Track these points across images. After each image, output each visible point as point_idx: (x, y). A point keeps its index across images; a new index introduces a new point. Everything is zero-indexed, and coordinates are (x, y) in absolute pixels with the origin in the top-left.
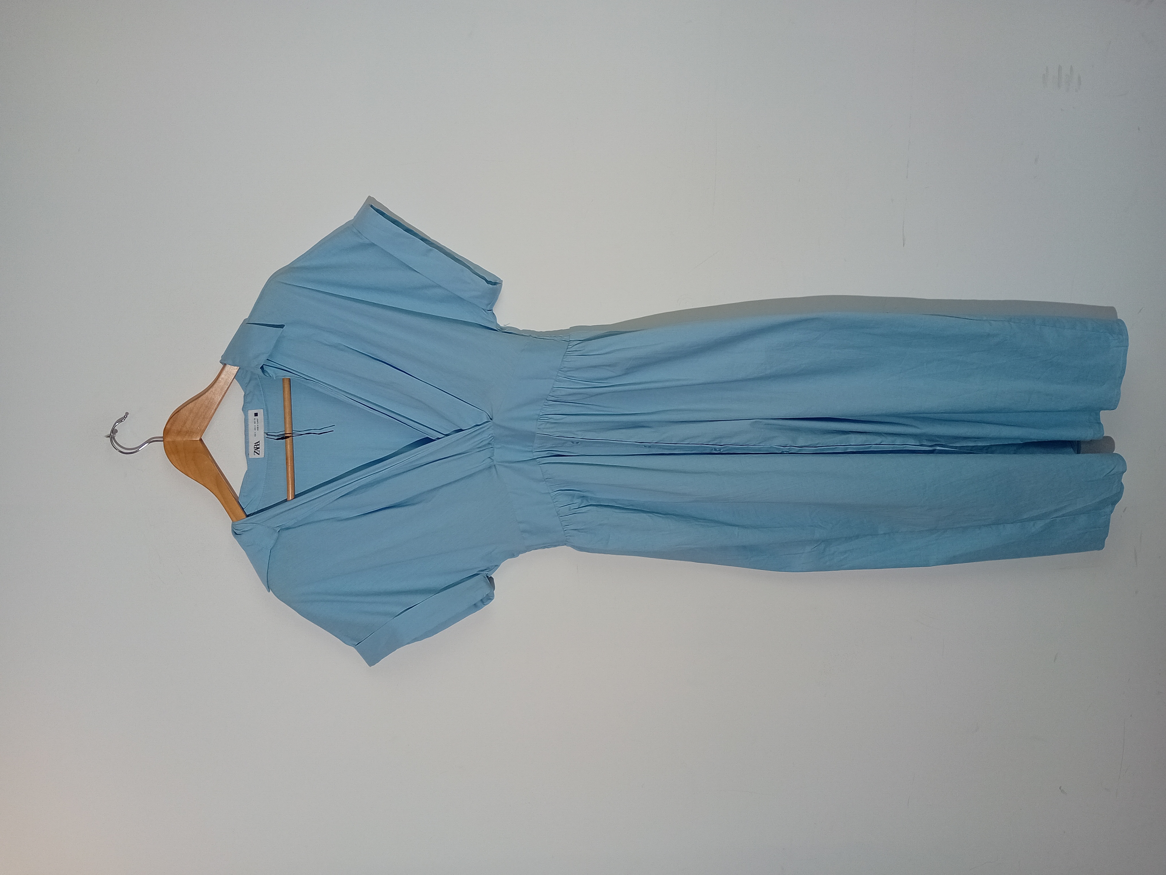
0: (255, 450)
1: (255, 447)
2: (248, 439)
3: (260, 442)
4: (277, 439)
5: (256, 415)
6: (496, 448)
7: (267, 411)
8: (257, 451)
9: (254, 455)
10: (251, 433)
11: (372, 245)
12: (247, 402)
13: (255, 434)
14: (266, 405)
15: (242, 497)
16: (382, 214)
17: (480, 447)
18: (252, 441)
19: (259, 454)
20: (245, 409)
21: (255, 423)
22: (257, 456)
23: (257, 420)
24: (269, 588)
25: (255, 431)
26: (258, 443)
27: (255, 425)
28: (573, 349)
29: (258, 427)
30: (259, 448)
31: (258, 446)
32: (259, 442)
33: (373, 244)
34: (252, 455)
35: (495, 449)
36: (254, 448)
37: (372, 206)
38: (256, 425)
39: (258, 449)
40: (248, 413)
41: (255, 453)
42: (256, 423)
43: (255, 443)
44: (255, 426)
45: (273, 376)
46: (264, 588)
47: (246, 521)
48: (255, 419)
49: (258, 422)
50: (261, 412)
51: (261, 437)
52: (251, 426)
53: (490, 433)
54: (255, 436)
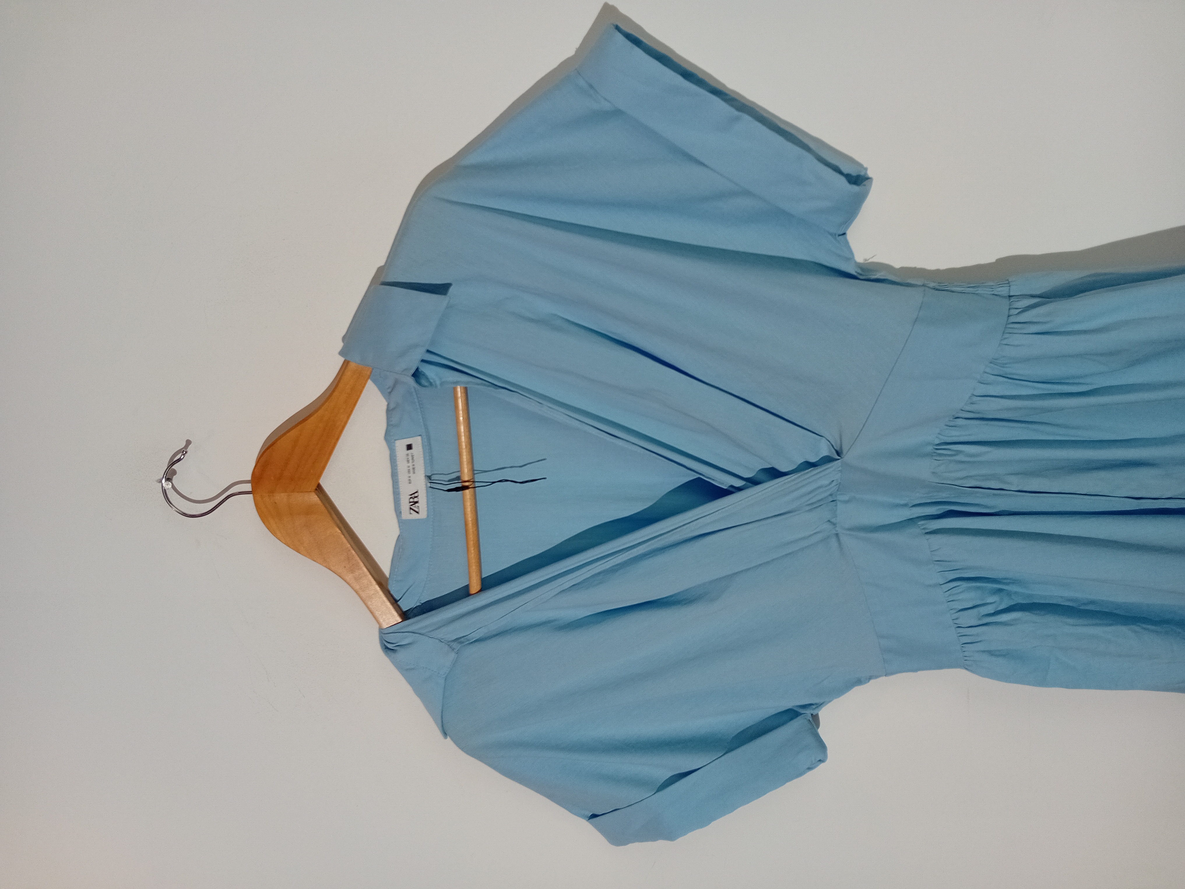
0: (412, 505)
1: (411, 500)
2: (398, 488)
3: (419, 491)
4: (449, 490)
5: (409, 447)
6: (840, 501)
7: (429, 439)
8: (415, 507)
9: (411, 514)
10: (403, 478)
11: (617, 113)
12: (392, 425)
13: (409, 480)
14: (426, 427)
15: (394, 582)
16: (636, 41)
17: (812, 504)
18: (406, 491)
19: (417, 512)
20: (389, 438)
21: (408, 461)
22: (414, 516)
23: (412, 456)
24: (445, 734)
25: (409, 475)
26: (416, 495)
27: (408, 465)
28: (1023, 318)
29: (414, 469)
30: (416, 502)
31: (416, 500)
32: (416, 492)
33: (620, 110)
34: (407, 515)
35: (839, 503)
36: (410, 502)
37: (617, 28)
38: (410, 464)
39: (417, 505)
40: (394, 446)
41: (411, 510)
42: (411, 461)
43: (411, 495)
44: (409, 467)
45: (435, 381)
46: (437, 732)
47: (402, 628)
48: (408, 455)
49: (414, 459)
50: (417, 442)
51: (420, 484)
52: (402, 466)
53: (833, 479)
54: (410, 483)
